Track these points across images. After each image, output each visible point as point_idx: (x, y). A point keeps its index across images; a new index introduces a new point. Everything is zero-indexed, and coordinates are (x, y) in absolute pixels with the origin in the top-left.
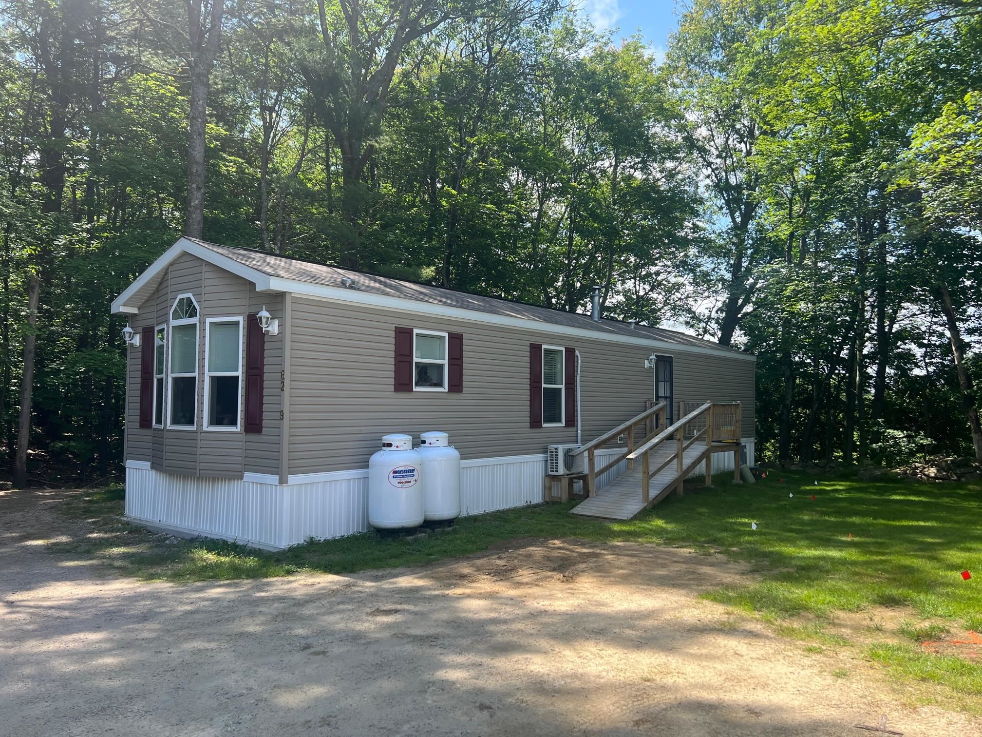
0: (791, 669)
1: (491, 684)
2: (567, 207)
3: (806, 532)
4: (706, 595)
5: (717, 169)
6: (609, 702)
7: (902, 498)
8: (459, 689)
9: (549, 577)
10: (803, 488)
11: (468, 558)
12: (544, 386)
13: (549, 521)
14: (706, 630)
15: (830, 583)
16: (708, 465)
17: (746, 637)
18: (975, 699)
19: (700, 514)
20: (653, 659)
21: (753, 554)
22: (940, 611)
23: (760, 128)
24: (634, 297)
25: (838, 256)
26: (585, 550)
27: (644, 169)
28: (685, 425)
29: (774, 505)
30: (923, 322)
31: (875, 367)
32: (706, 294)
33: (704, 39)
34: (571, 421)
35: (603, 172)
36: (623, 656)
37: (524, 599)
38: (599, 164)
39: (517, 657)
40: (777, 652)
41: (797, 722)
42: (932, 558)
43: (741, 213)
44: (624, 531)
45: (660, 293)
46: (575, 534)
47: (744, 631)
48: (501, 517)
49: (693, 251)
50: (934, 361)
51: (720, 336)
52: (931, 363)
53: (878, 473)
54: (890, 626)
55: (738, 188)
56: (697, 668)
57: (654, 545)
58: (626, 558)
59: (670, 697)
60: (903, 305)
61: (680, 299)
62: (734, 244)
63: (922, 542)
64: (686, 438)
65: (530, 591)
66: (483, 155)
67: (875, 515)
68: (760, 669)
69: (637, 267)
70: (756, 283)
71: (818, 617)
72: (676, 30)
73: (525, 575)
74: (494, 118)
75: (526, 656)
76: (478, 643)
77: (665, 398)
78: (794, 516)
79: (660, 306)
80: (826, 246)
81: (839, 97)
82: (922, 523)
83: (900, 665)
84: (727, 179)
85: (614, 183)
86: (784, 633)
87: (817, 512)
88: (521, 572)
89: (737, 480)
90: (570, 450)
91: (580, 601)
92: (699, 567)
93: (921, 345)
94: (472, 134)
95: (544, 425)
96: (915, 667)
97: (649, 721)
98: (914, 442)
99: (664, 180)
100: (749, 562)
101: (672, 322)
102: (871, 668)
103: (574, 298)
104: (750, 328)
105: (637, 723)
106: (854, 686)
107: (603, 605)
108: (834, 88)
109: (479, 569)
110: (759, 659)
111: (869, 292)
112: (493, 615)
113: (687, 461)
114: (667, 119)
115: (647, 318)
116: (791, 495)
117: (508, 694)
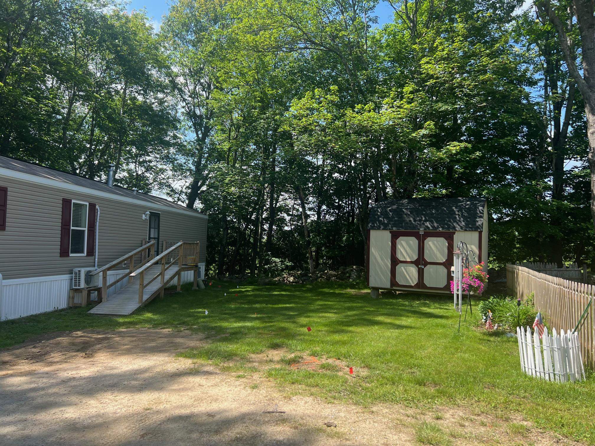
0: (230, 389)
1: (35, 431)
2: (90, 110)
3: (233, 314)
4: (180, 355)
5: (189, 103)
6: (123, 427)
7: (278, 293)
8: (10, 439)
9: (74, 356)
10: (230, 290)
11: (8, 349)
12: (72, 228)
13: (73, 320)
14: (182, 374)
15: (247, 340)
16: (179, 279)
17: (205, 375)
18: (316, 389)
19: (174, 308)
20: (150, 396)
21: (206, 328)
22: (299, 348)
23: (214, 85)
24: (135, 174)
25: (252, 164)
26: (99, 336)
27: (145, 94)
28: (166, 255)
29: (215, 301)
30: (290, 203)
31: (268, 225)
32: (180, 177)
33: (184, 25)
34: (91, 252)
35: (117, 92)
36: (131, 398)
37: (57, 372)
38: (113, 86)
39: (53, 411)
40: (222, 381)
41: (234, 416)
42: (294, 322)
43: (202, 132)
44: (126, 322)
45: (151, 174)
46: (92, 326)
47: (204, 371)
48: (34, 319)
49: (172, 150)
50: (294, 223)
51: (187, 203)
52: (293, 224)
53: (267, 280)
54: (276, 358)
55: (201, 117)
56: (178, 397)
57: (146, 329)
58: (129, 338)
59: (162, 417)
60: (282, 193)
61: (164, 179)
62: (197, 149)
63: (289, 315)
64: (167, 263)
65: (61, 366)
66: (26, 62)
67: (267, 302)
68: (214, 391)
69: (136, 155)
70: (209, 174)
71: (242, 359)
72: (168, 14)
73: (56, 356)
74: (36, 38)
75: (61, 409)
76: (22, 405)
77: (154, 238)
78: (226, 306)
79: (151, 181)
80: (247, 157)
81: (256, 77)
82: (288, 305)
83: (282, 377)
84: (194, 111)
85: (124, 100)
86: (225, 370)
87: (238, 303)
88: (52, 355)
89: (195, 287)
90: (89, 272)
91: (98, 368)
92: (175, 339)
93: (289, 215)
94: (18, 45)
95: (71, 255)
96: (289, 378)
97: (150, 433)
98: (284, 264)
99: (156, 104)
100: (204, 333)
101: (158, 192)
102: (269, 381)
103: (93, 171)
104: (205, 199)
105: (143, 436)
106: (261, 392)
107: (115, 369)
108: (254, 71)
109: (18, 357)
110: (213, 386)
111: (266, 185)
112: (33, 386)
113: (167, 277)
114: (160, 67)
115: (143, 189)
116: (225, 294)
117: (50, 436)
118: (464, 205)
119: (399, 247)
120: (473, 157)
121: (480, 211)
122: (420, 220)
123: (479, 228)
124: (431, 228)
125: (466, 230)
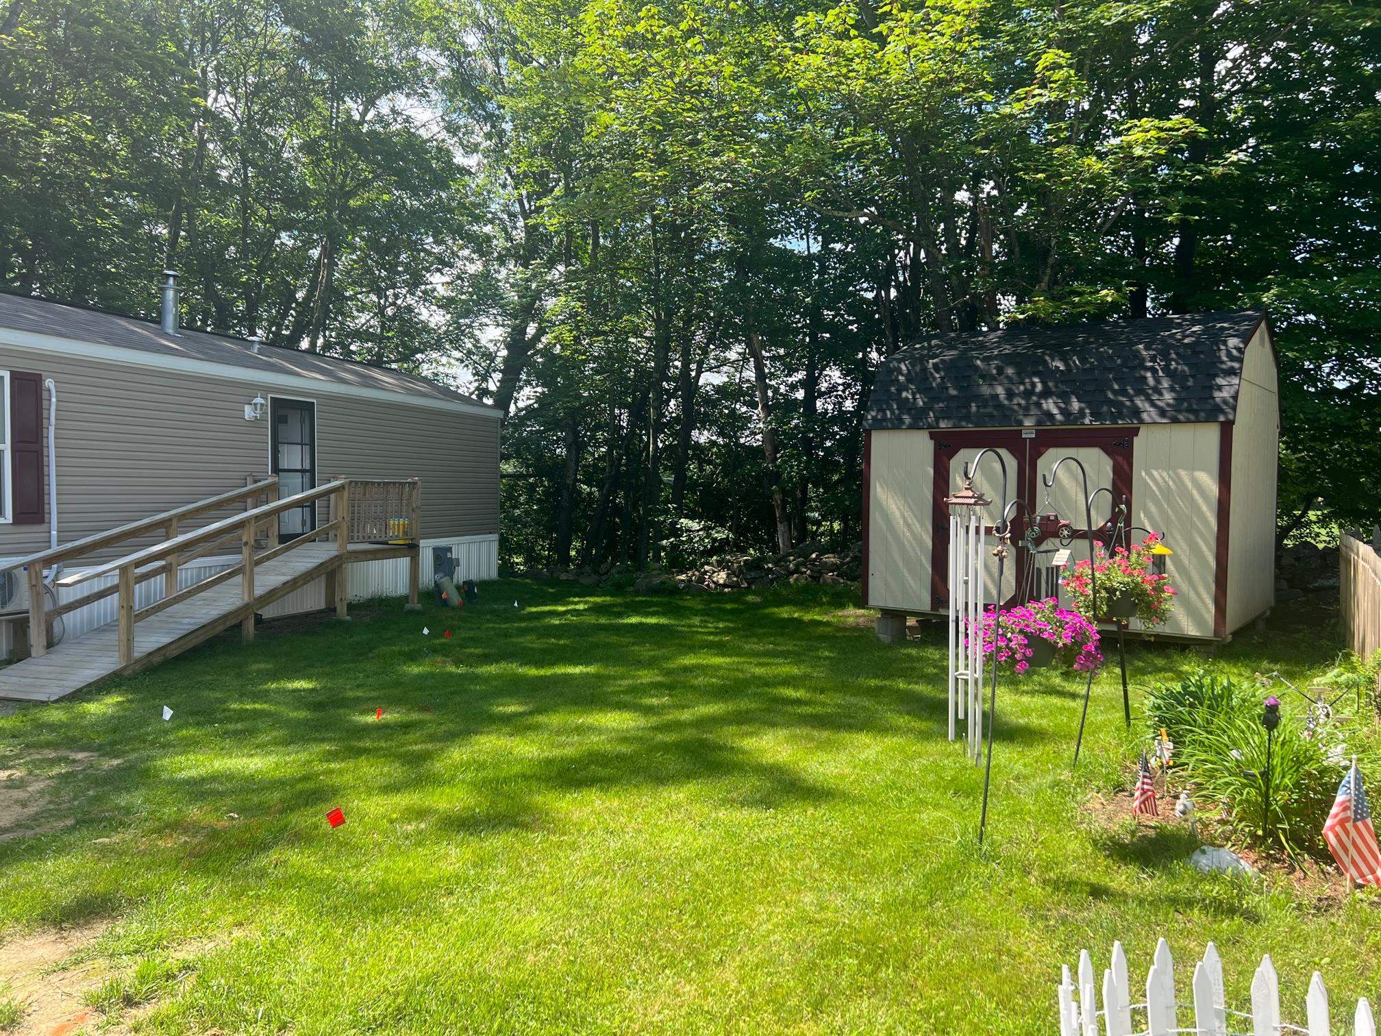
53: (656, 581)
77: (302, 472)
89: (412, 604)
98: (710, 537)
113: (277, 579)
118: (1179, 336)
119: (957, 480)
120: (1220, 170)
121: (1229, 354)
122: (1028, 394)
123: (1222, 411)
124: (1059, 417)
125: (1175, 421)
